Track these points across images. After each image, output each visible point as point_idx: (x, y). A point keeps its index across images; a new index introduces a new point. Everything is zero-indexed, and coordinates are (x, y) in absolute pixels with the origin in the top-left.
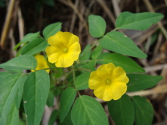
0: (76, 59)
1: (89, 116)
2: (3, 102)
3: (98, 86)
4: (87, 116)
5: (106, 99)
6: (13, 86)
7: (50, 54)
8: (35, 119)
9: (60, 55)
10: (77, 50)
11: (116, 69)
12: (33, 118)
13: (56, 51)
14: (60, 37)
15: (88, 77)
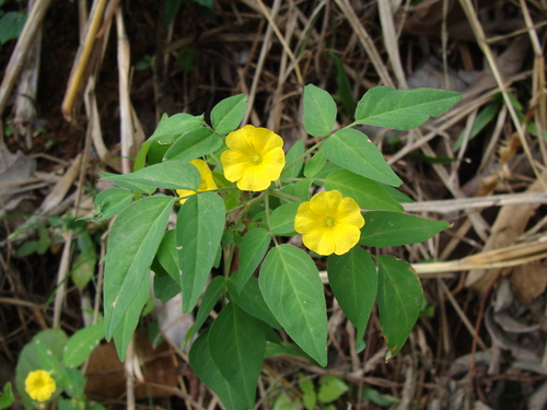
0: (276, 177)
1: (291, 281)
2: (134, 248)
3: (311, 228)
4: (287, 281)
5: (323, 251)
6: (155, 218)
7: (229, 164)
8: (195, 280)
9: (246, 167)
10: (279, 161)
11: (344, 202)
12: (193, 278)
13: (239, 161)
14: (249, 135)
15: (294, 212)
